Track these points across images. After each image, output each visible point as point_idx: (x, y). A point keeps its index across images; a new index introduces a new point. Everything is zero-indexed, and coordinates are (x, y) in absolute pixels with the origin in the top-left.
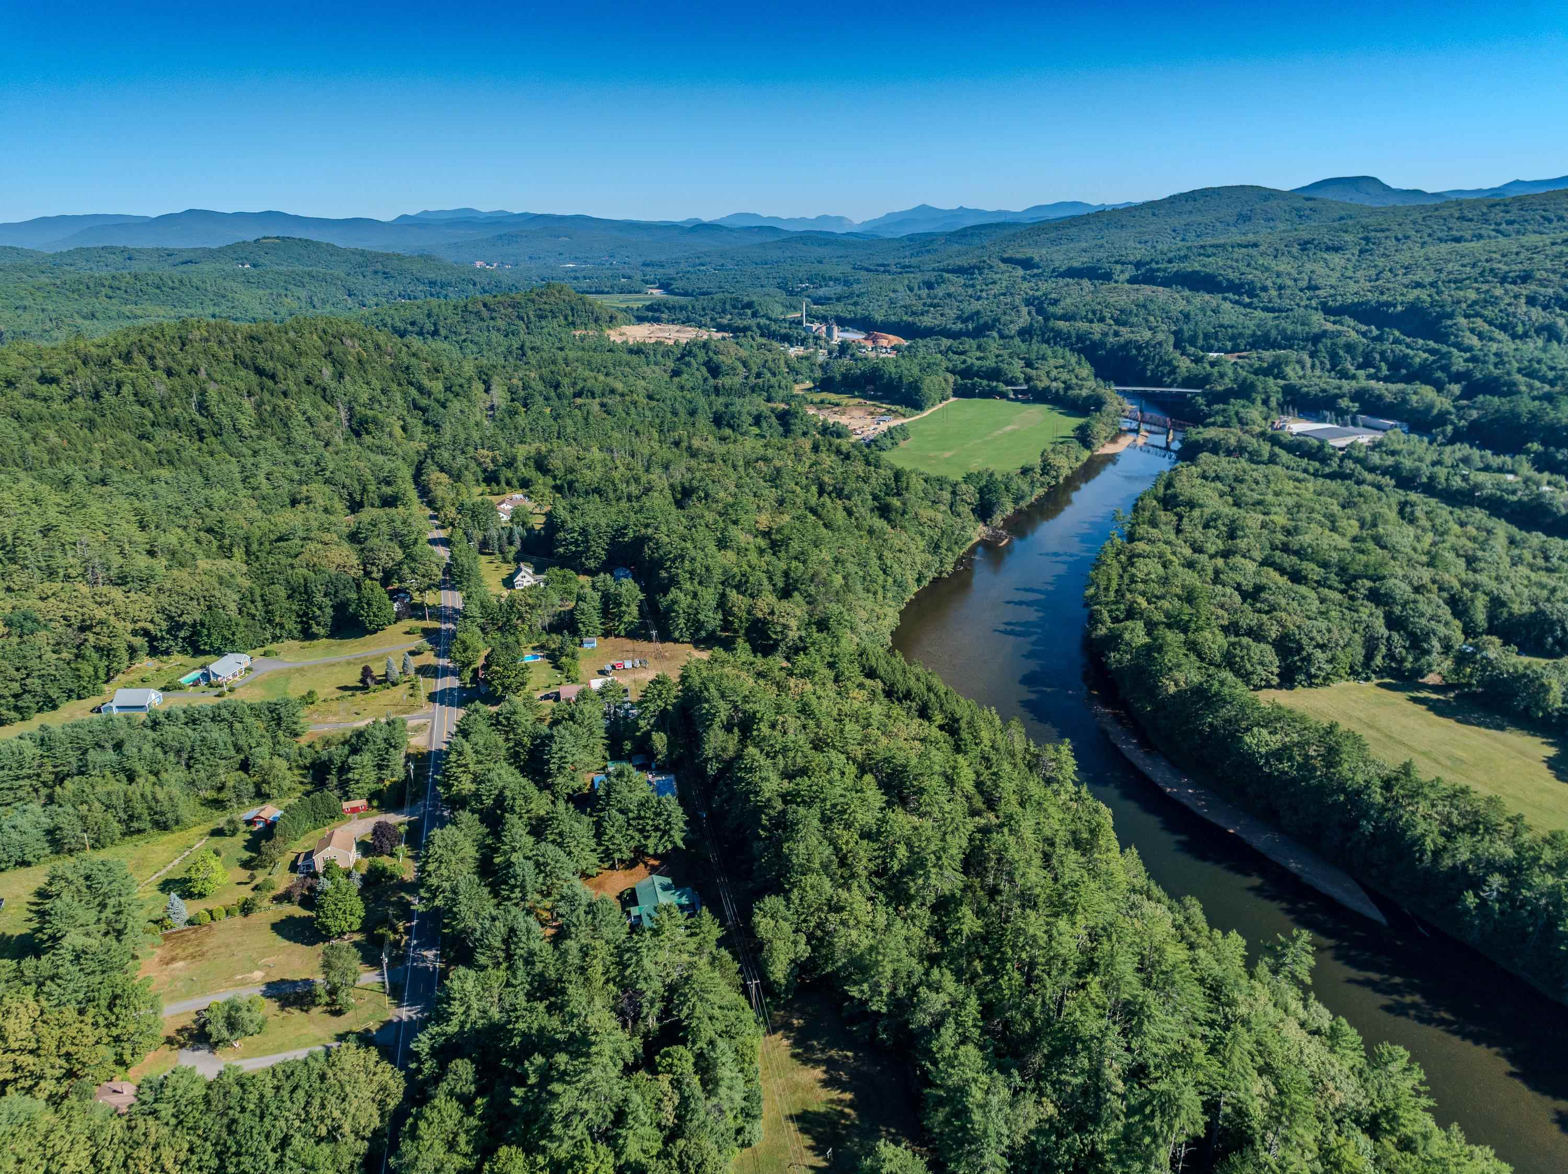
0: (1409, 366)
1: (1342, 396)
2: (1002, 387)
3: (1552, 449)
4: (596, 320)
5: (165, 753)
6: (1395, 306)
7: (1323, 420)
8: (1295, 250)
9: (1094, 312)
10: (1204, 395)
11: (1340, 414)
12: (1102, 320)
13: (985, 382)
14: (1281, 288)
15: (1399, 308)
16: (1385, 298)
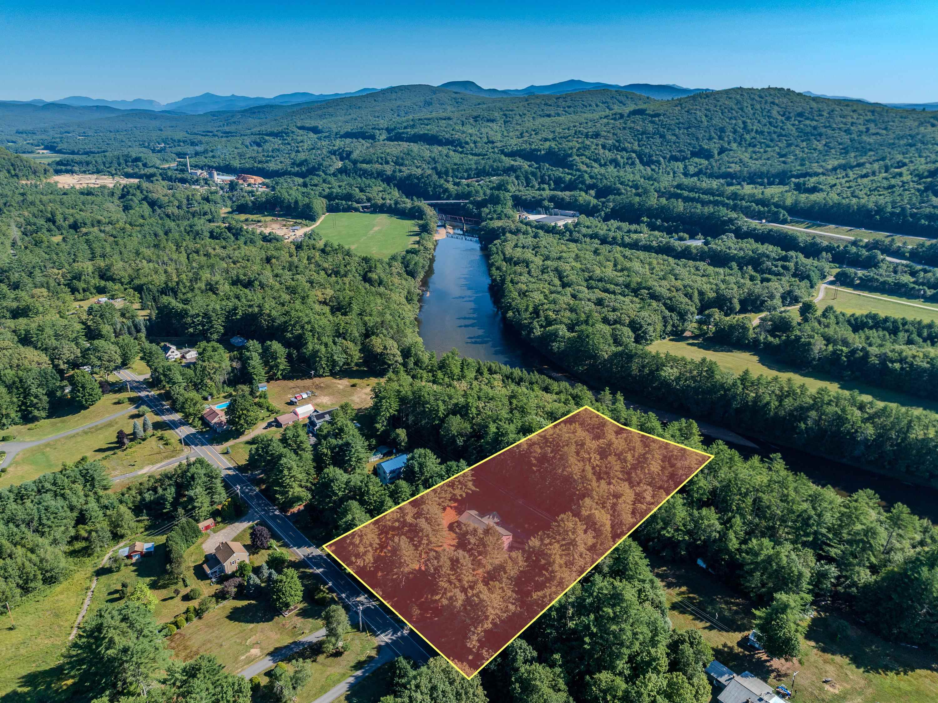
0: (564, 182)
1: (544, 199)
2: (355, 205)
3: (653, 220)
4: (35, 173)
5: (17, 526)
6: (540, 151)
7: (539, 213)
8: (472, 121)
9: (381, 158)
10: (471, 203)
11: (547, 210)
12: (387, 163)
13: (344, 202)
14: (475, 142)
15: (543, 152)
16: (533, 147)
